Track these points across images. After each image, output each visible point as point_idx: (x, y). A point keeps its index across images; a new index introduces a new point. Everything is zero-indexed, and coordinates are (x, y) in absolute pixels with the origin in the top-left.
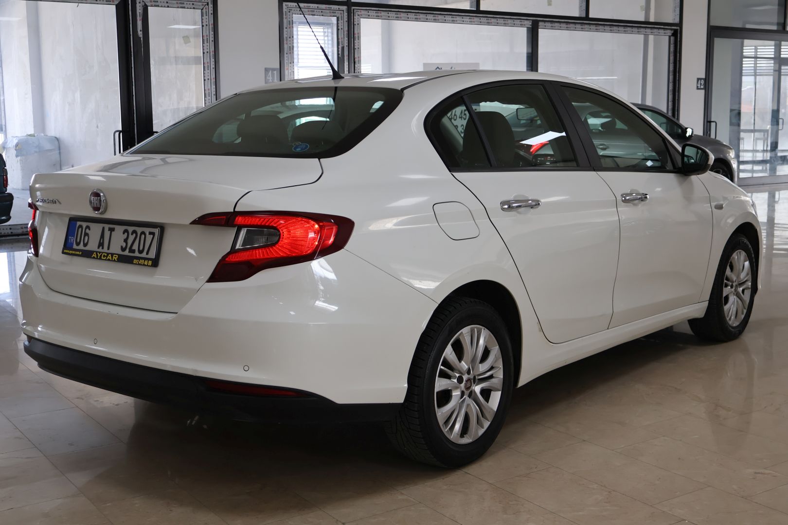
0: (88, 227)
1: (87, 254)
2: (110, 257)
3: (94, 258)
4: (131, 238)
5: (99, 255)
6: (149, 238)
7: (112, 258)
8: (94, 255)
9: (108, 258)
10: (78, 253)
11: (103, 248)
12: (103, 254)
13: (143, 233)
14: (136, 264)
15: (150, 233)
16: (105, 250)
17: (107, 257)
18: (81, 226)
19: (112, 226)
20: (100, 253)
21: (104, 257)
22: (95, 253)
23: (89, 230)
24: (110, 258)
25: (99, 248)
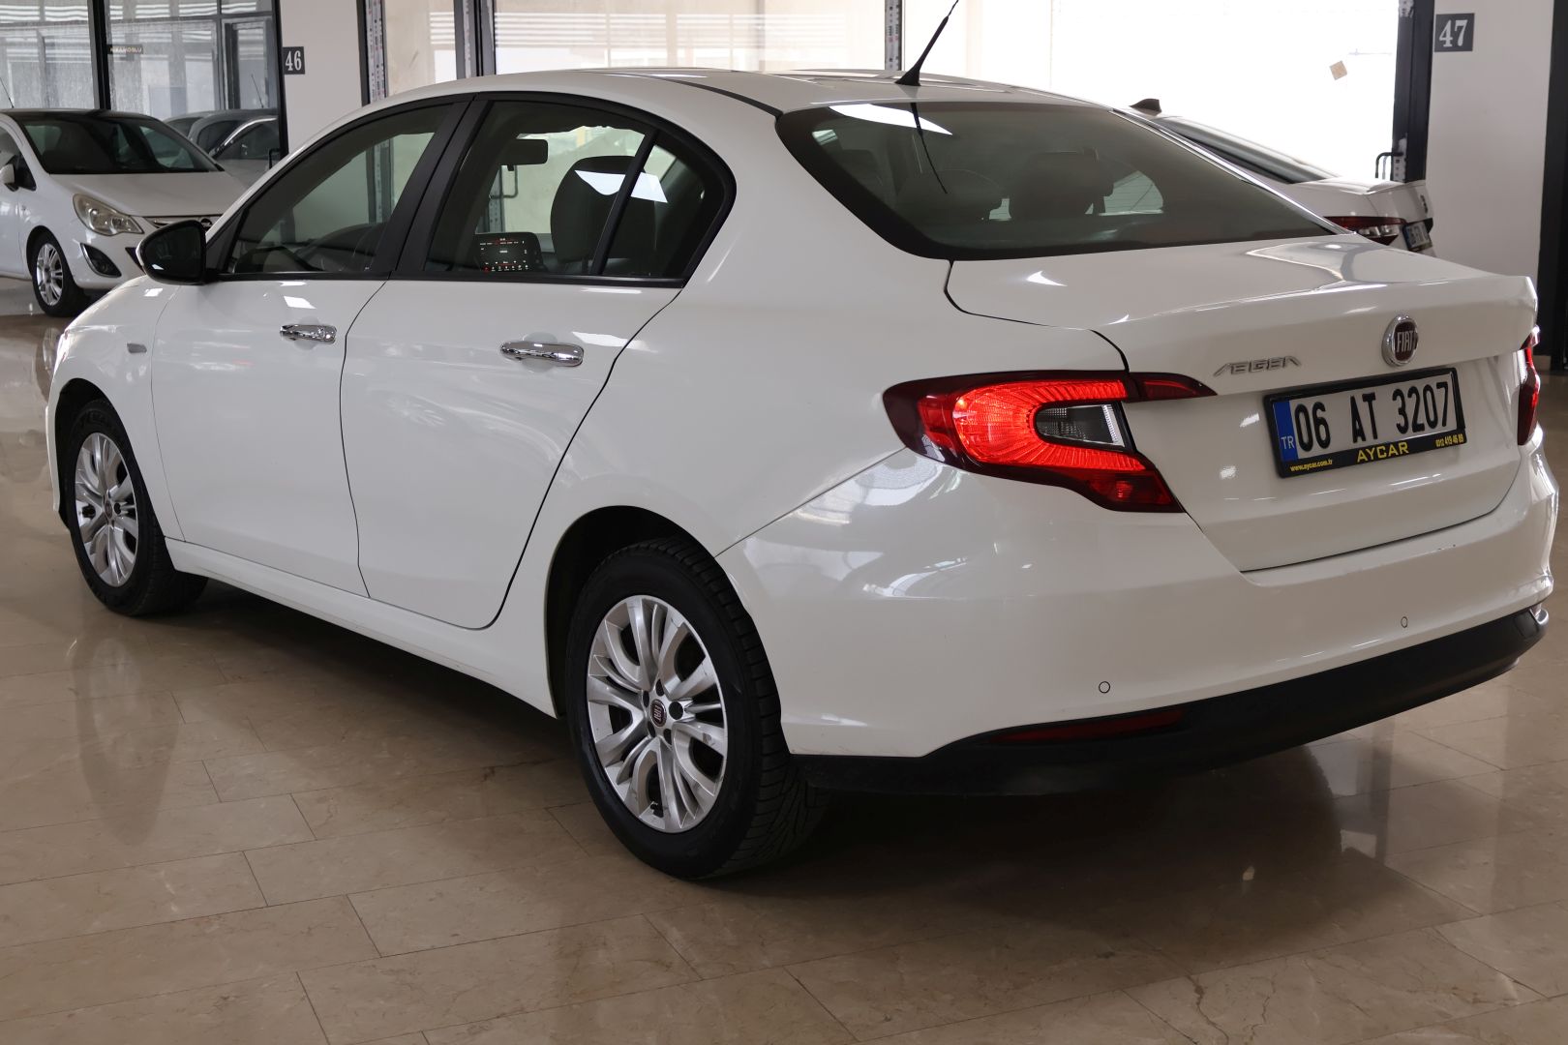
0: (1319, 406)
1: (1345, 460)
2: (1392, 450)
3: (1363, 461)
4: (1411, 403)
5: (1371, 454)
6: (1440, 394)
7: (1398, 450)
8: (1362, 456)
9: (1391, 452)
10: (1324, 463)
11: (1364, 439)
12: (1378, 448)
13: (1428, 388)
14: (1441, 447)
15: (1439, 386)
16: (1370, 441)
17: (1387, 451)
18: (1301, 409)
19: (1368, 391)
20: (1370, 448)
21: (1382, 454)
22: (1361, 452)
23: (1323, 410)
24: (1395, 451)
25: (1355, 441)
